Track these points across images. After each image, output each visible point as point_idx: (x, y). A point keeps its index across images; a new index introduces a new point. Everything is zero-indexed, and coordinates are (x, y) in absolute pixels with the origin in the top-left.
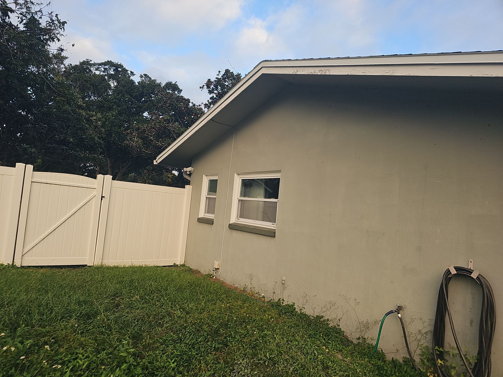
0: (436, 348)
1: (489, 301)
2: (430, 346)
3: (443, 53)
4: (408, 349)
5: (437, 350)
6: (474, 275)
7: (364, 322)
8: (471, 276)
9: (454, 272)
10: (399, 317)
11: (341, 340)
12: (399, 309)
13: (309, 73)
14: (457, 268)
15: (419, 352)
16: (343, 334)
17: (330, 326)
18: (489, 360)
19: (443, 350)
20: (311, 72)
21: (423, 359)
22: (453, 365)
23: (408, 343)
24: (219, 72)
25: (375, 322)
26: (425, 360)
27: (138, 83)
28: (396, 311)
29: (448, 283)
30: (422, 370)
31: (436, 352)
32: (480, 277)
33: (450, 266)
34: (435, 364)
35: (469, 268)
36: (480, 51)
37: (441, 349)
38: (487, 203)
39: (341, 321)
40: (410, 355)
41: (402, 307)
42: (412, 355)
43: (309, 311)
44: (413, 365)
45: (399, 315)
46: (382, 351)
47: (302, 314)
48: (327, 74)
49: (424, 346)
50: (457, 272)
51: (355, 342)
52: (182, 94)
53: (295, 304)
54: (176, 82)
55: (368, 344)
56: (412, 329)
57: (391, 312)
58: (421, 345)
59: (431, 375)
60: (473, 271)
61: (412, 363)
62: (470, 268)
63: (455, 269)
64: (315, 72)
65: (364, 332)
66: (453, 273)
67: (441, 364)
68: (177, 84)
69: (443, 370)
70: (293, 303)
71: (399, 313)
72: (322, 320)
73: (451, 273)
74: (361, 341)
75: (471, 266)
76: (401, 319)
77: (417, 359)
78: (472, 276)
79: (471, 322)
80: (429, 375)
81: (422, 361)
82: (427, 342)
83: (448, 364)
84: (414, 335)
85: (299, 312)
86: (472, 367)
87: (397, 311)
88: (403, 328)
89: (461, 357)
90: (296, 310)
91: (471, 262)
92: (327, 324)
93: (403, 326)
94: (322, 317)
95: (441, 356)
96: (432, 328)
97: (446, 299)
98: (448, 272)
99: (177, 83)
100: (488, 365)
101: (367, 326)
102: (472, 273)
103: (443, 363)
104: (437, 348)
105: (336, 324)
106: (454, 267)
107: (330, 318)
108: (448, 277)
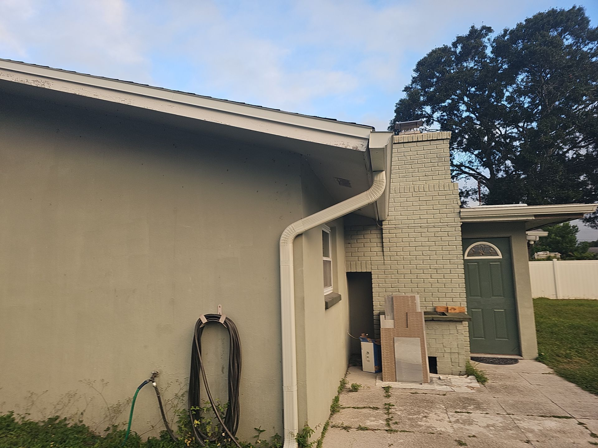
0: (191, 409)
1: (235, 343)
2: (186, 407)
3: (179, 91)
4: (165, 421)
5: (193, 410)
6: (222, 321)
7: (115, 406)
8: (220, 321)
9: (204, 320)
10: (154, 386)
11: (84, 440)
12: (155, 375)
13: (18, 81)
14: (207, 317)
15: (176, 419)
16: (88, 431)
17: (69, 426)
18: (237, 403)
19: (198, 408)
20: (21, 80)
21: (181, 426)
22: (209, 420)
23: (165, 413)
25: (128, 401)
26: (183, 426)
28: (150, 381)
29: (200, 334)
30: (179, 439)
31: (192, 412)
32: (228, 322)
33: (200, 315)
34: (191, 427)
35: (219, 314)
36: (210, 97)
37: (197, 408)
39: (84, 414)
40: (167, 426)
41: (158, 373)
42: (170, 425)
43: (36, 417)
44: (171, 437)
45: (154, 384)
46: (136, 434)
47: (25, 424)
48: (46, 88)
49: (181, 410)
50: (208, 320)
51: (103, 435)
53: (13, 412)
55: (121, 432)
56: (168, 396)
57: (145, 383)
58: (178, 410)
59: (189, 440)
60: (221, 315)
61: (170, 435)
62: (220, 313)
63: (206, 317)
64: (27, 81)
65: (115, 418)
66: (204, 322)
67: (197, 424)
69: (199, 430)
70: (10, 412)
71: (153, 382)
72: (57, 421)
73: (202, 322)
74: (110, 432)
75: (220, 312)
76: (156, 388)
77: (174, 428)
78: (221, 322)
79: (223, 368)
80: (187, 441)
81: (180, 428)
82: (183, 405)
83: (203, 421)
84: (170, 402)
85: (20, 423)
86: (225, 416)
87: (151, 380)
88: (159, 397)
89: (214, 410)
90: (16, 421)
91: (220, 307)
92: (66, 425)
93: (159, 395)
94: (57, 417)
95: (197, 416)
96: (187, 388)
97: (199, 351)
98: (200, 321)
100: (237, 408)
101: (117, 410)
102: (219, 318)
103: (199, 423)
104: (193, 408)
105: (77, 421)
106: (205, 316)
107: (68, 416)
108: (200, 329)
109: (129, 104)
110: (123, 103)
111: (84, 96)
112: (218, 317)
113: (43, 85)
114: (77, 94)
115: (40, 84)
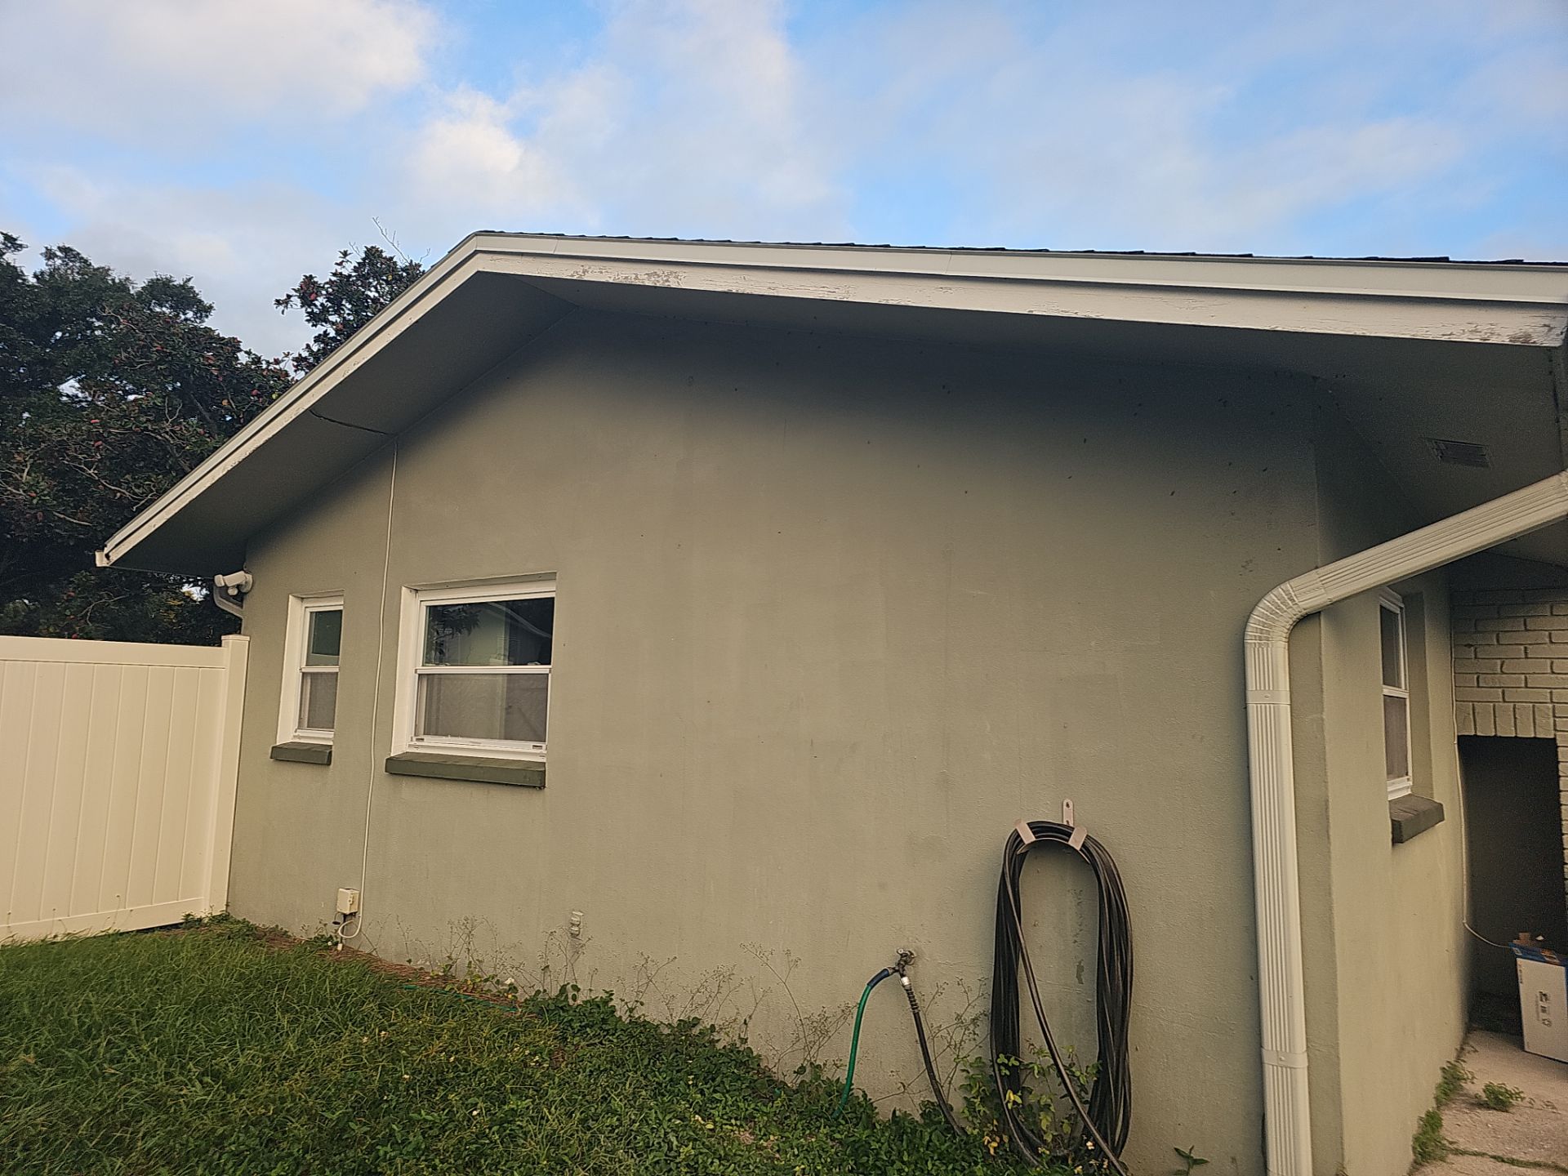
0: (999, 1061)
1: (1114, 906)
2: (986, 1055)
3: (963, 249)
4: (932, 1077)
5: (1003, 1064)
6: (1076, 842)
7: (816, 1018)
8: (1070, 843)
9: (1028, 837)
10: (904, 986)
11: (752, 1085)
12: (905, 961)
13: (621, 280)
14: (1036, 827)
15: (960, 1079)
16: (759, 1065)
17: (719, 1046)
18: (1124, 1068)
19: (1017, 1064)
20: (626, 278)
21: (972, 1100)
22: (1044, 1100)
23: (932, 1059)
24: (345, 254)
25: (843, 1011)
26: (977, 1101)
27: (35, 276)
28: (896, 971)
29: (1017, 870)
30: (969, 1130)
31: (1000, 1070)
32: (1090, 844)
33: (1018, 822)
34: (1000, 1107)
35: (1065, 823)
36: (1047, 251)
37: (1013, 1062)
38: (1093, 644)
39: (750, 1024)
40: (938, 1093)
41: (912, 954)
42: (944, 1091)
43: (655, 1013)
44: (947, 1122)
45: (905, 980)
46: (865, 1096)
47: (634, 1023)
48: (672, 286)
49: (971, 1059)
50: (1036, 838)
51: (791, 1081)
52: (208, 323)
53: (612, 994)
54: (189, 280)
55: (829, 1082)
56: (938, 1017)
57: (883, 975)
58: (965, 1057)
59: (994, 1140)
60: (1073, 829)
61: (945, 1116)
62: (1068, 822)
63: (1031, 829)
64: (636, 278)
65: (816, 1047)
66: (1026, 842)
67: (1015, 1102)
68: (192, 288)
69: (1020, 1118)
70: (607, 992)
71: (903, 976)
72: (696, 1031)
73: (1022, 841)
74: (807, 1077)
75: (1068, 819)
76: (909, 992)
77: (956, 1101)
78: (1072, 845)
79: (1080, 969)
80: (989, 1142)
81: (970, 1104)
82: (976, 1045)
83: (1032, 1099)
84: (944, 1033)
85: (625, 1019)
86: (1088, 1097)
87: (897, 968)
88: (917, 1017)
89: (1060, 1074)
90: (618, 1014)
91: (1068, 805)
92: (713, 1042)
93: (916, 1011)
94: (696, 1022)
95: (1014, 1080)
96: (986, 1005)
97: (1017, 919)
98: (1016, 838)
99: (190, 284)
100: (1123, 1082)
101: (820, 1029)
102: (1069, 835)
103: (1019, 1101)
104: (1002, 1059)
105: (736, 1038)
106: (1028, 824)
107: (718, 1022)
108: (1016, 856)
109: (845, 300)
110: (832, 297)
111: (748, 294)
112: (1066, 832)
113: (667, 281)
114: (734, 291)
115: (660, 279)
